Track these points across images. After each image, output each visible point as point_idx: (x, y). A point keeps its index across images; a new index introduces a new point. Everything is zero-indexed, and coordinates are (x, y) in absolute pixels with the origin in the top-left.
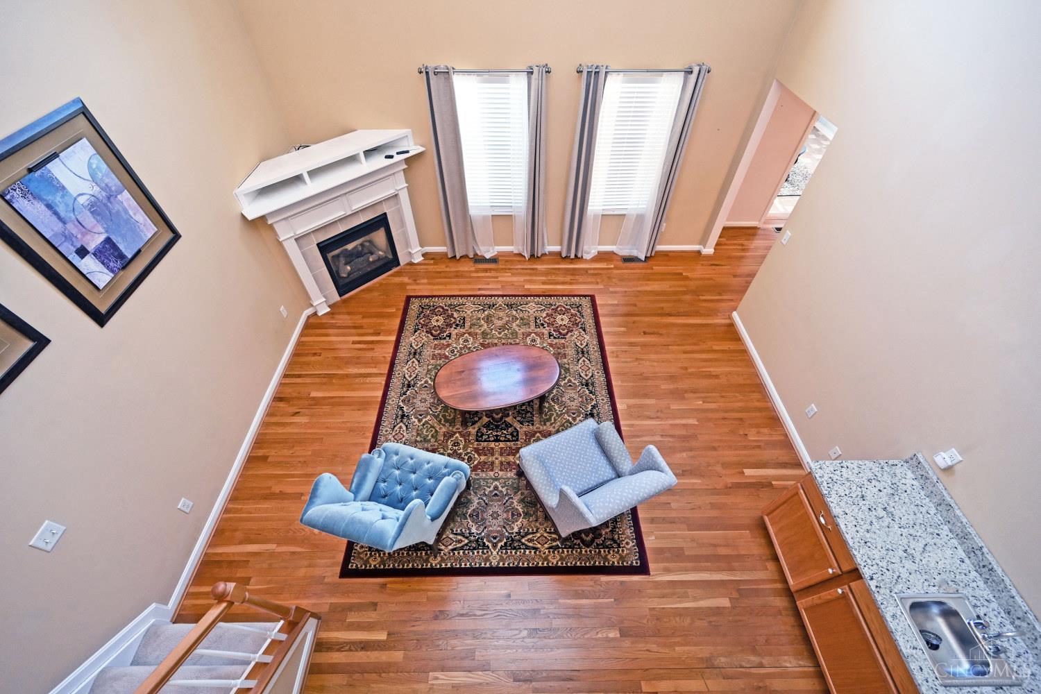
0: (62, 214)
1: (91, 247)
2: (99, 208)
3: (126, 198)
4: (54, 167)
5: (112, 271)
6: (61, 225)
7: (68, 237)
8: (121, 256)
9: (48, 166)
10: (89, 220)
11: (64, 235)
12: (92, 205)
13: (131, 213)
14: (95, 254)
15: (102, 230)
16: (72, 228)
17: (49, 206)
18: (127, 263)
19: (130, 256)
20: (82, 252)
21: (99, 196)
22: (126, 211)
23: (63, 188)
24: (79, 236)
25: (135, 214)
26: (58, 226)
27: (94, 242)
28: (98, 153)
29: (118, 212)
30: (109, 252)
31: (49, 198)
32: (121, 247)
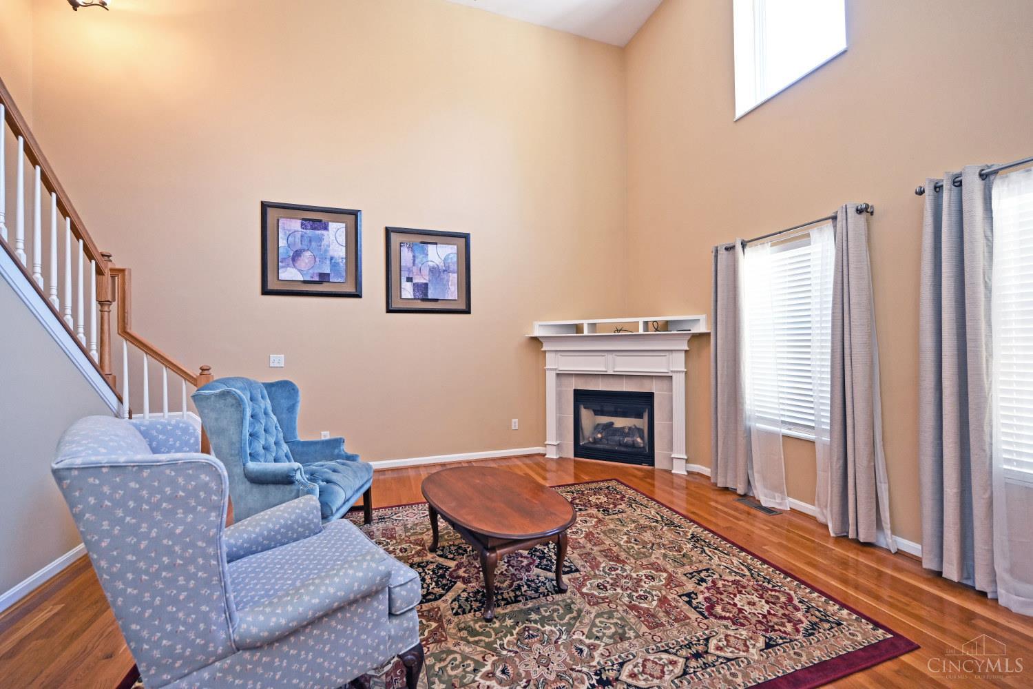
0: (416, 262)
1: (415, 281)
2: (434, 271)
3: (453, 278)
4: (431, 248)
5: (415, 296)
6: (412, 265)
7: (409, 270)
8: (426, 294)
9: (429, 245)
10: (426, 271)
11: (409, 269)
12: (433, 268)
13: (450, 284)
14: (414, 284)
15: (427, 278)
16: (415, 269)
17: (414, 257)
18: (425, 300)
19: (430, 297)
20: (409, 279)
21: (440, 268)
22: (448, 281)
23: (427, 255)
24: (415, 274)
25: (451, 285)
26: (410, 264)
27: (418, 280)
28: (458, 254)
29: (443, 279)
30: (422, 289)
31: (417, 254)
32: (430, 292)
